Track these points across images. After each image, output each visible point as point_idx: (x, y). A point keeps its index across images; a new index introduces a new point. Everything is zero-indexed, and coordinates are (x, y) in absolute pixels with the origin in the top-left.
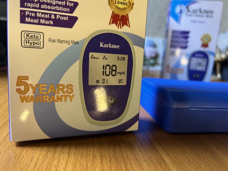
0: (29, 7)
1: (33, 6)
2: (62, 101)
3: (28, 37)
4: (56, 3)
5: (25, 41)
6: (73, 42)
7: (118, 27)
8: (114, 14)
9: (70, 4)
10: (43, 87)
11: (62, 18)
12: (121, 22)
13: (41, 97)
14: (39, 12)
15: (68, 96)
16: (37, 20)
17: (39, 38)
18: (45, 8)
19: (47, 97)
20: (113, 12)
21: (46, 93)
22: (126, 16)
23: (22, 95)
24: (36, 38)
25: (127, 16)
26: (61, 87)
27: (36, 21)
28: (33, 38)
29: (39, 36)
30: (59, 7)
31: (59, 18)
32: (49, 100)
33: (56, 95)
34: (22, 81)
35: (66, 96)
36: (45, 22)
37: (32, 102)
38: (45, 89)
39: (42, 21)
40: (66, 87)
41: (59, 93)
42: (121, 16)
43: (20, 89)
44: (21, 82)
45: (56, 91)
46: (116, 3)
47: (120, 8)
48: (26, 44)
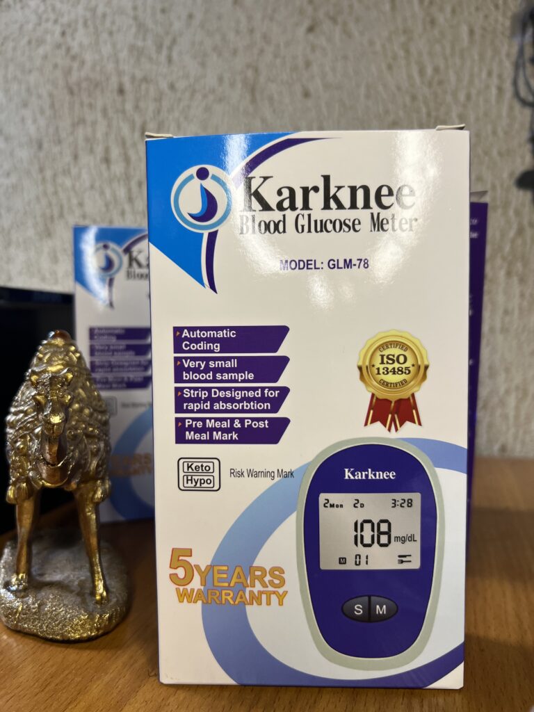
0: (192, 411)
1: (199, 408)
2: (261, 604)
3: (190, 470)
4: (243, 396)
5: (185, 477)
6: (280, 473)
7: (389, 430)
8: (377, 398)
9: (272, 394)
10: (220, 572)
11: (255, 425)
12: (396, 416)
13: (218, 594)
14: (210, 419)
15: (274, 593)
16: (206, 434)
17: (211, 471)
18: (221, 408)
19: (229, 594)
20: (373, 395)
21: (226, 584)
22: (409, 399)
23: (181, 588)
24: (205, 471)
25: (411, 398)
26: (258, 573)
27: (204, 437)
28: (200, 471)
29: (211, 465)
30: (250, 403)
31: (250, 426)
32: (234, 599)
33: (248, 590)
34: (181, 558)
35: (269, 594)
36: (222, 436)
37: (200, 603)
38: (225, 576)
39: (217, 436)
40: (268, 574)
41: (254, 586)
42: (396, 402)
43: (176, 574)
44: (178, 560)
45: (249, 582)
46: (379, 373)
47: (391, 383)
48: (187, 483)
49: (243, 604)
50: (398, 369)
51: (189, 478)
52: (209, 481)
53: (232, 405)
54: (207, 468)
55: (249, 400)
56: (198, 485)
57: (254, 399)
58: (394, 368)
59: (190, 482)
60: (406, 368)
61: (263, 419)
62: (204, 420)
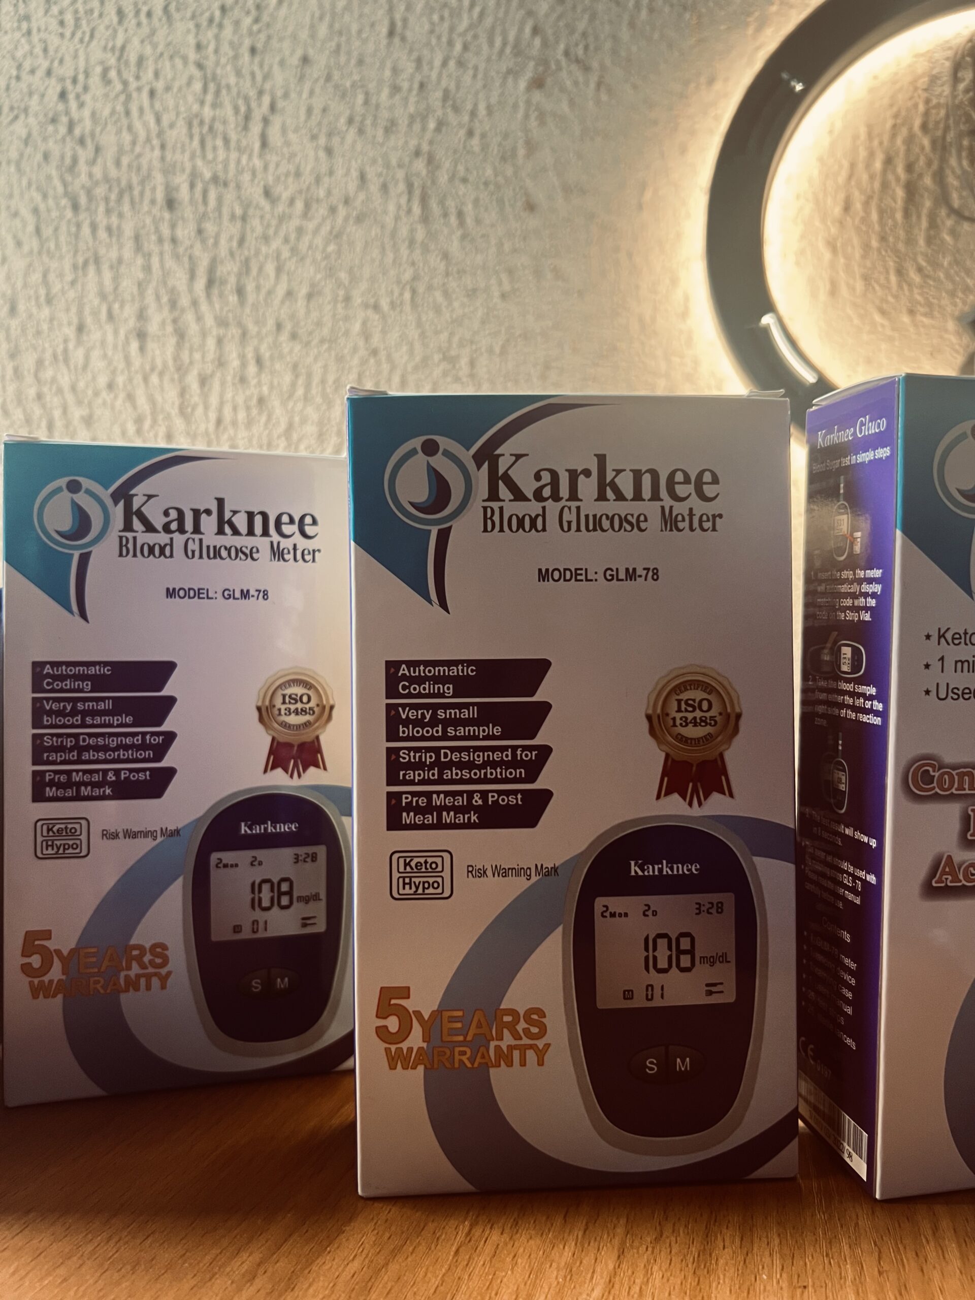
49: (486, 1066)
50: (700, 719)
51: (407, 880)
52: (436, 885)
53: (470, 773)
54: (434, 866)
55: (494, 764)
56: (420, 891)
57: (501, 763)
58: (695, 718)
59: (407, 887)
60: (711, 717)
61: (515, 792)
62: (428, 795)
